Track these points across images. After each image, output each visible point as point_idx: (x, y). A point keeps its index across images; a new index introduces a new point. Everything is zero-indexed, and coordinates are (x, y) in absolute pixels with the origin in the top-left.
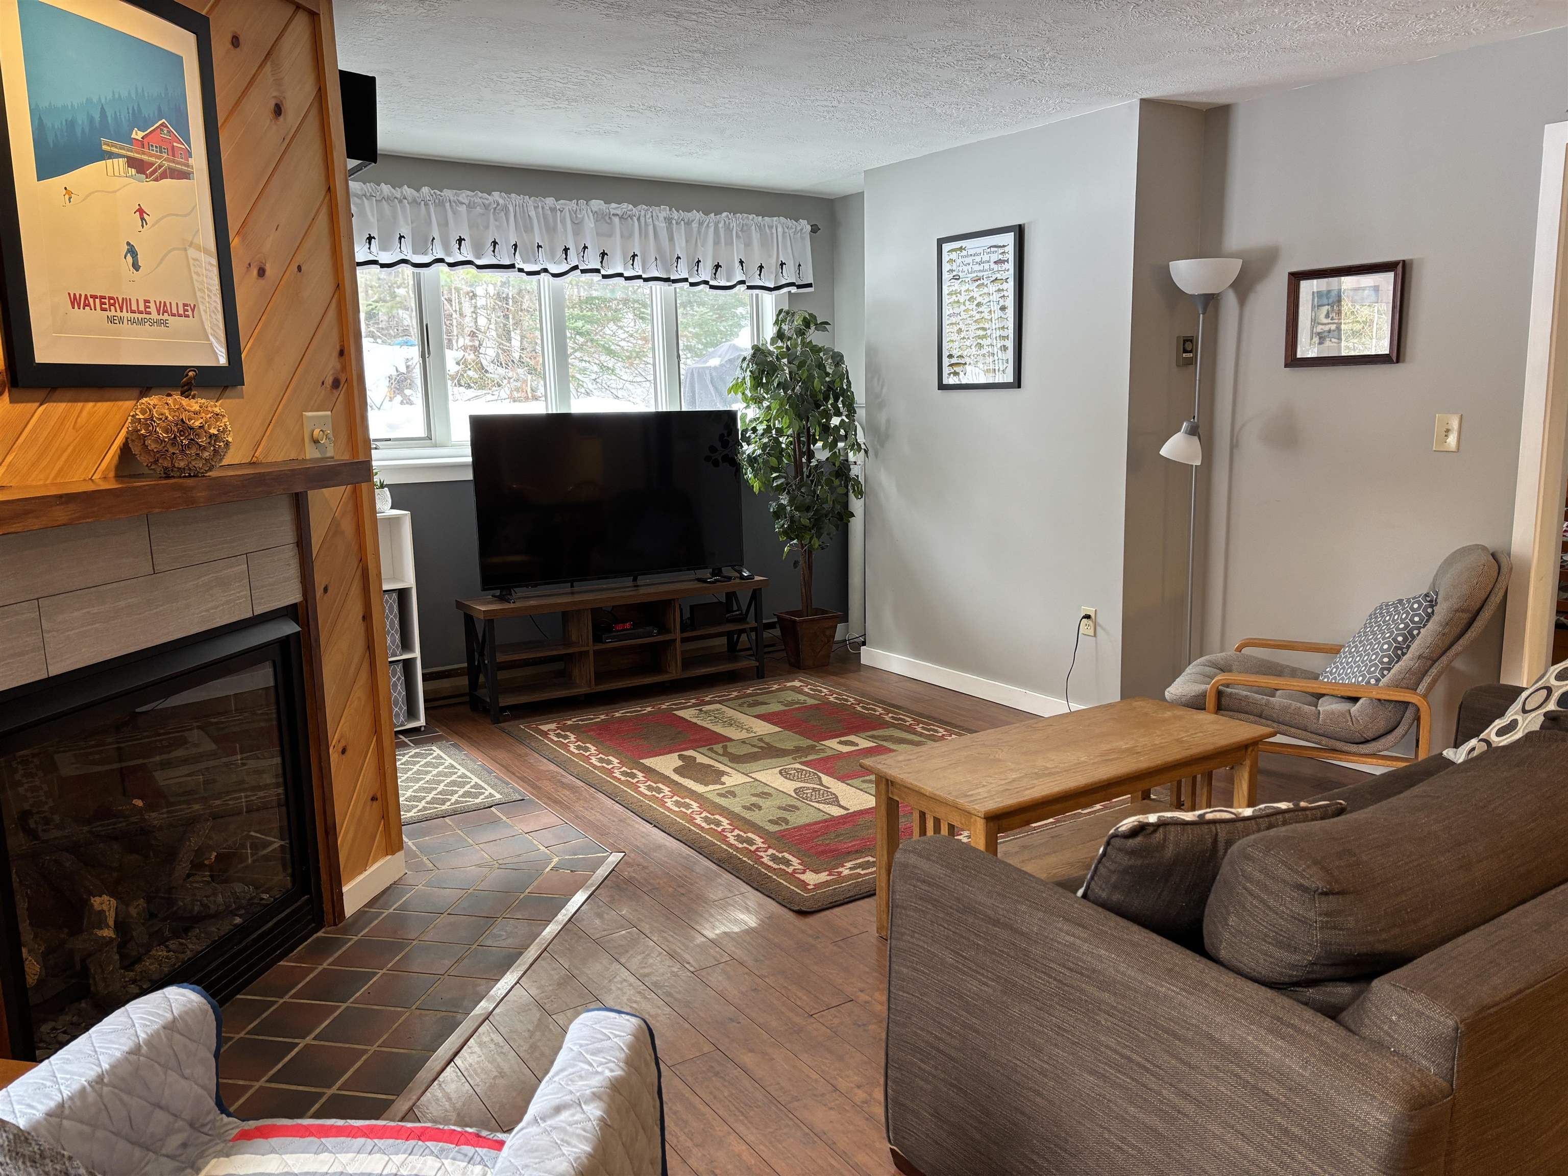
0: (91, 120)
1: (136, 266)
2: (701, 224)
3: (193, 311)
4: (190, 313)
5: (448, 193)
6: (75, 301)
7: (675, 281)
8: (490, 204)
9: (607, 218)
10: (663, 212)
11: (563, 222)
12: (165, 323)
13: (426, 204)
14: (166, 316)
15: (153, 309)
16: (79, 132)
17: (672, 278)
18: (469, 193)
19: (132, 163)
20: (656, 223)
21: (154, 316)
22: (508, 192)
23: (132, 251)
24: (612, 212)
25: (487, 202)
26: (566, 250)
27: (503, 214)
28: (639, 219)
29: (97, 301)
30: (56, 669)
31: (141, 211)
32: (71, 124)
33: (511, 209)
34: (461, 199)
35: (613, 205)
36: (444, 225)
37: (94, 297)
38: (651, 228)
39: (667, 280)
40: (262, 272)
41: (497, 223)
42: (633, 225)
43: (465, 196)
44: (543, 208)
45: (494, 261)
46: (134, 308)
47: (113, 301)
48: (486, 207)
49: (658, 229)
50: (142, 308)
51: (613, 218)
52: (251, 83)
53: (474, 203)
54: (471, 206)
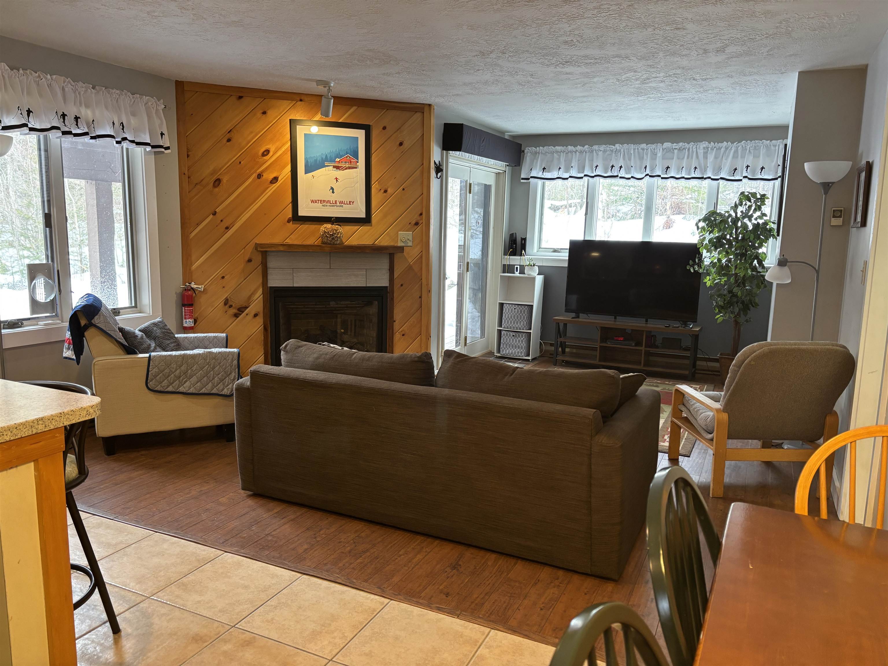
0: (322, 158)
1: (333, 192)
2: (726, 148)
3: (353, 203)
4: (352, 203)
5: (596, 147)
6: (312, 201)
7: (705, 179)
8: (613, 150)
9: (672, 150)
10: (704, 145)
11: (647, 154)
12: (342, 206)
13: (586, 152)
14: (342, 204)
15: (338, 203)
16: (318, 162)
17: (705, 177)
18: (604, 146)
19: (334, 167)
20: (698, 150)
21: (338, 204)
22: (622, 144)
23: (332, 189)
24: (674, 147)
25: (612, 149)
26: (646, 167)
27: (619, 153)
28: (689, 150)
29: (319, 201)
30: (296, 285)
31: (336, 179)
32: (316, 160)
33: (622, 151)
34: (601, 149)
35: (675, 144)
36: (591, 160)
37: (318, 200)
38: (695, 153)
39: (702, 178)
40: (385, 191)
41: (616, 158)
42: (685, 153)
43: (603, 147)
44: (638, 149)
45: (611, 174)
46: (331, 202)
47: (324, 201)
48: (612, 151)
49: (699, 153)
50: (334, 202)
51: (675, 150)
52: (389, 138)
53: (606, 150)
54: (605, 151)
